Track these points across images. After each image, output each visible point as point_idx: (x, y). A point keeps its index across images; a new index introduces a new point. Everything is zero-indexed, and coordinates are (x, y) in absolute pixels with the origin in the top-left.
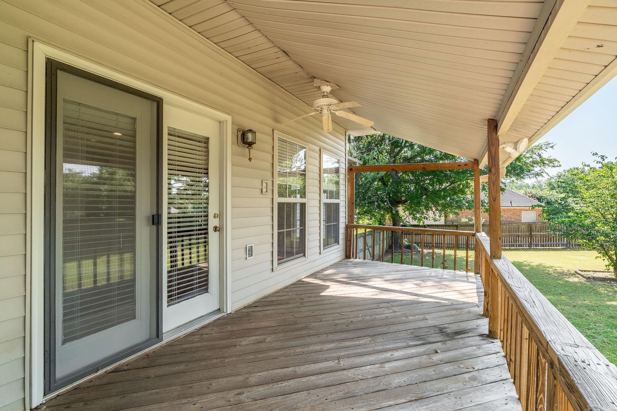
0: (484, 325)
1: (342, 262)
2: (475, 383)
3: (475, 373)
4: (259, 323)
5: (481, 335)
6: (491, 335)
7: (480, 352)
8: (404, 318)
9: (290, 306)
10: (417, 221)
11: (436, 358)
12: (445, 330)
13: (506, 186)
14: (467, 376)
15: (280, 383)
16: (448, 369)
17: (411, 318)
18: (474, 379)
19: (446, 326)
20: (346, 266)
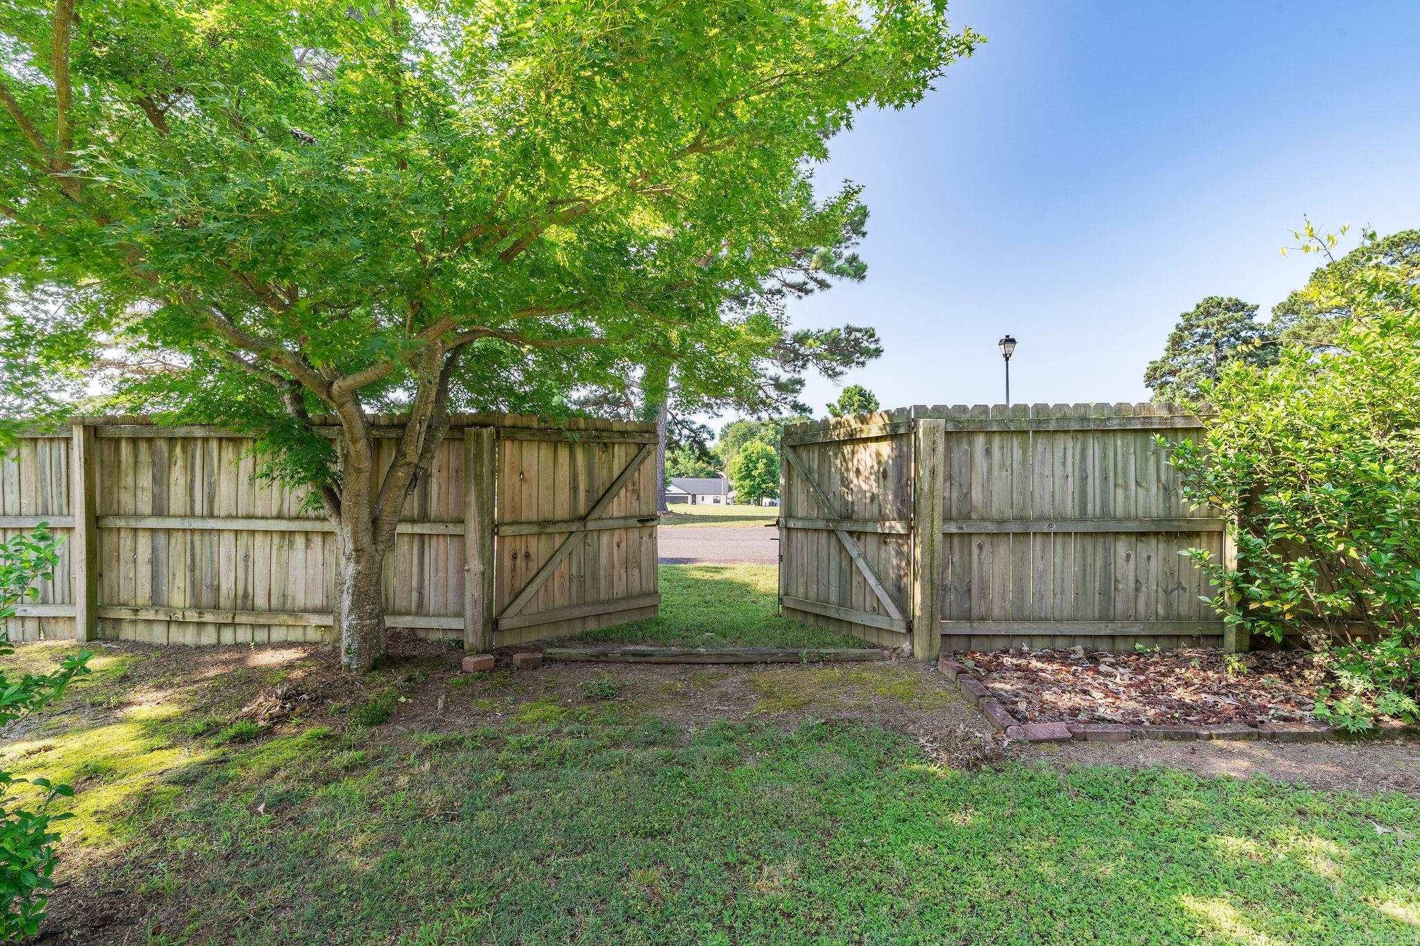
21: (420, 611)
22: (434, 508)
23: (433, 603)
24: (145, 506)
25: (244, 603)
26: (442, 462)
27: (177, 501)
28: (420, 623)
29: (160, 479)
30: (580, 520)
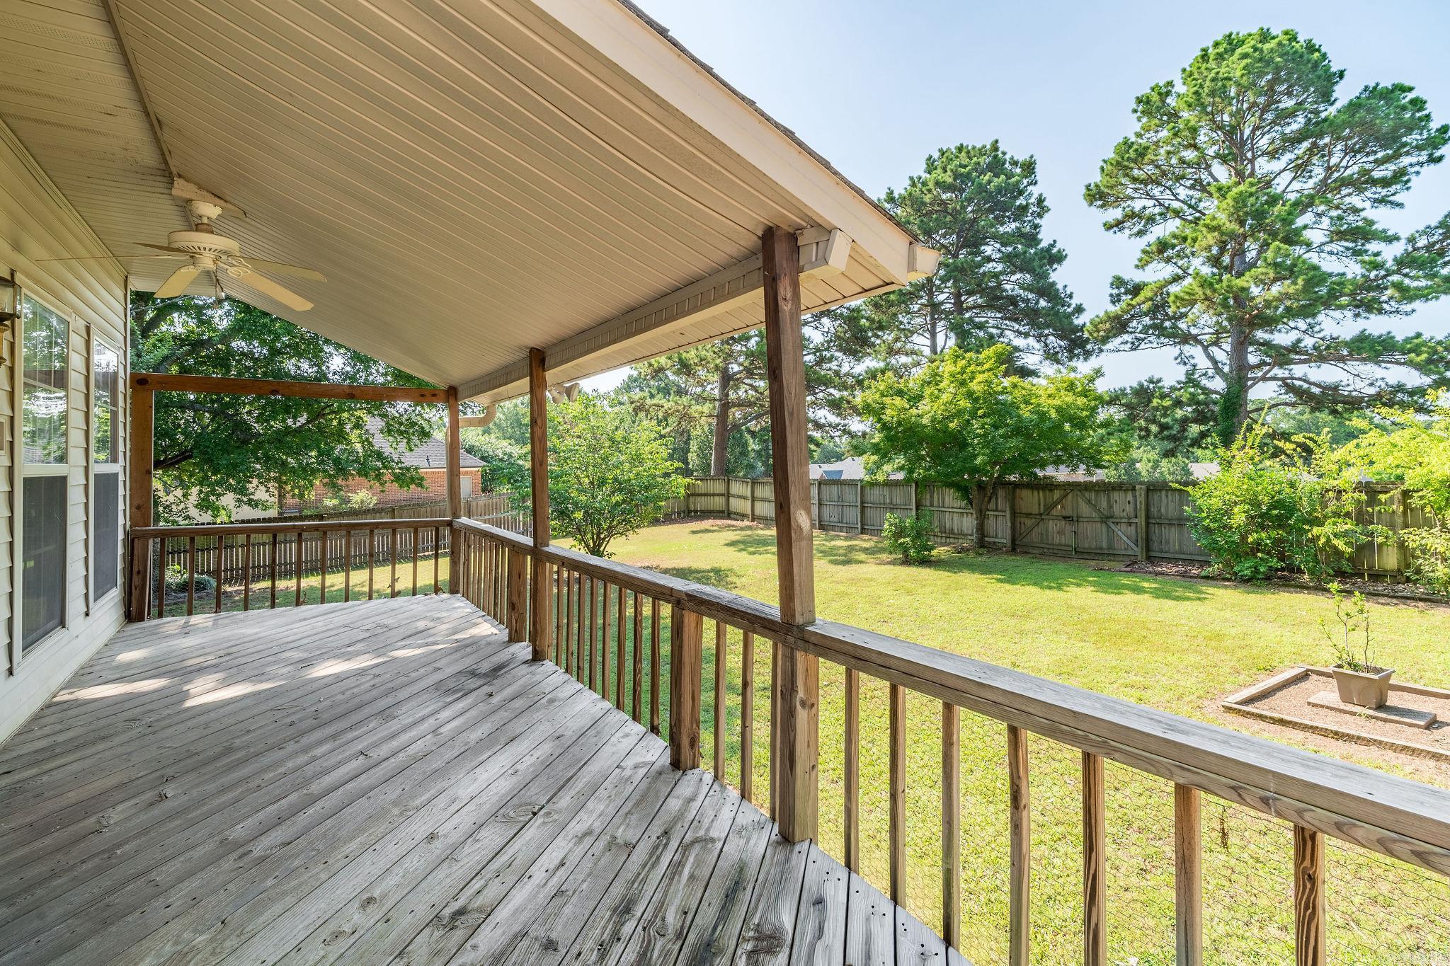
0: (523, 650)
1: (125, 634)
2: (556, 704)
3: (549, 696)
4: (87, 787)
5: (525, 662)
6: (537, 657)
7: (538, 678)
8: (403, 678)
9: (117, 740)
10: (210, 512)
11: (496, 700)
12: (478, 672)
13: (431, 427)
14: (544, 701)
15: (301, 813)
16: (519, 704)
17: (413, 675)
18: (551, 701)
19: (475, 667)
20: (154, 637)
21: (996, 537)
22: (999, 508)
23: (999, 536)
24: (928, 504)
25: (952, 531)
26: (1001, 493)
27: (935, 503)
28: (996, 540)
29: (932, 497)
30: (1041, 515)
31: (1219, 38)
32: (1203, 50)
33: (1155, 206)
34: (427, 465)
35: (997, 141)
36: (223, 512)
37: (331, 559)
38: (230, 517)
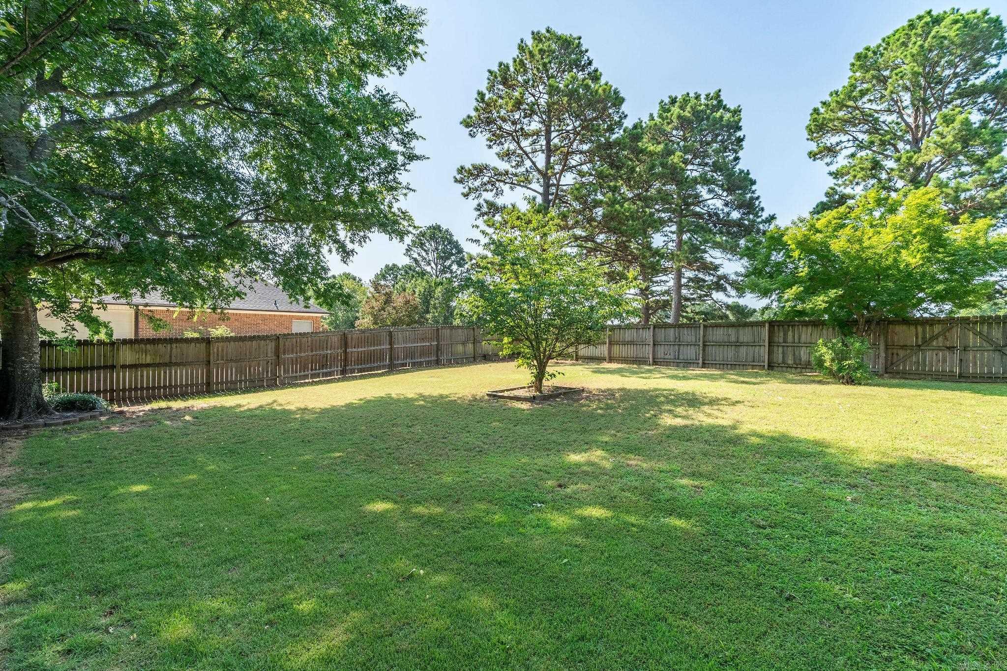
30: (919, 346)
31: (922, 13)
32: (910, 21)
33: (849, 141)
34: (275, 309)
35: (720, 91)
36: (103, 331)
37: (217, 383)
38: (111, 335)
